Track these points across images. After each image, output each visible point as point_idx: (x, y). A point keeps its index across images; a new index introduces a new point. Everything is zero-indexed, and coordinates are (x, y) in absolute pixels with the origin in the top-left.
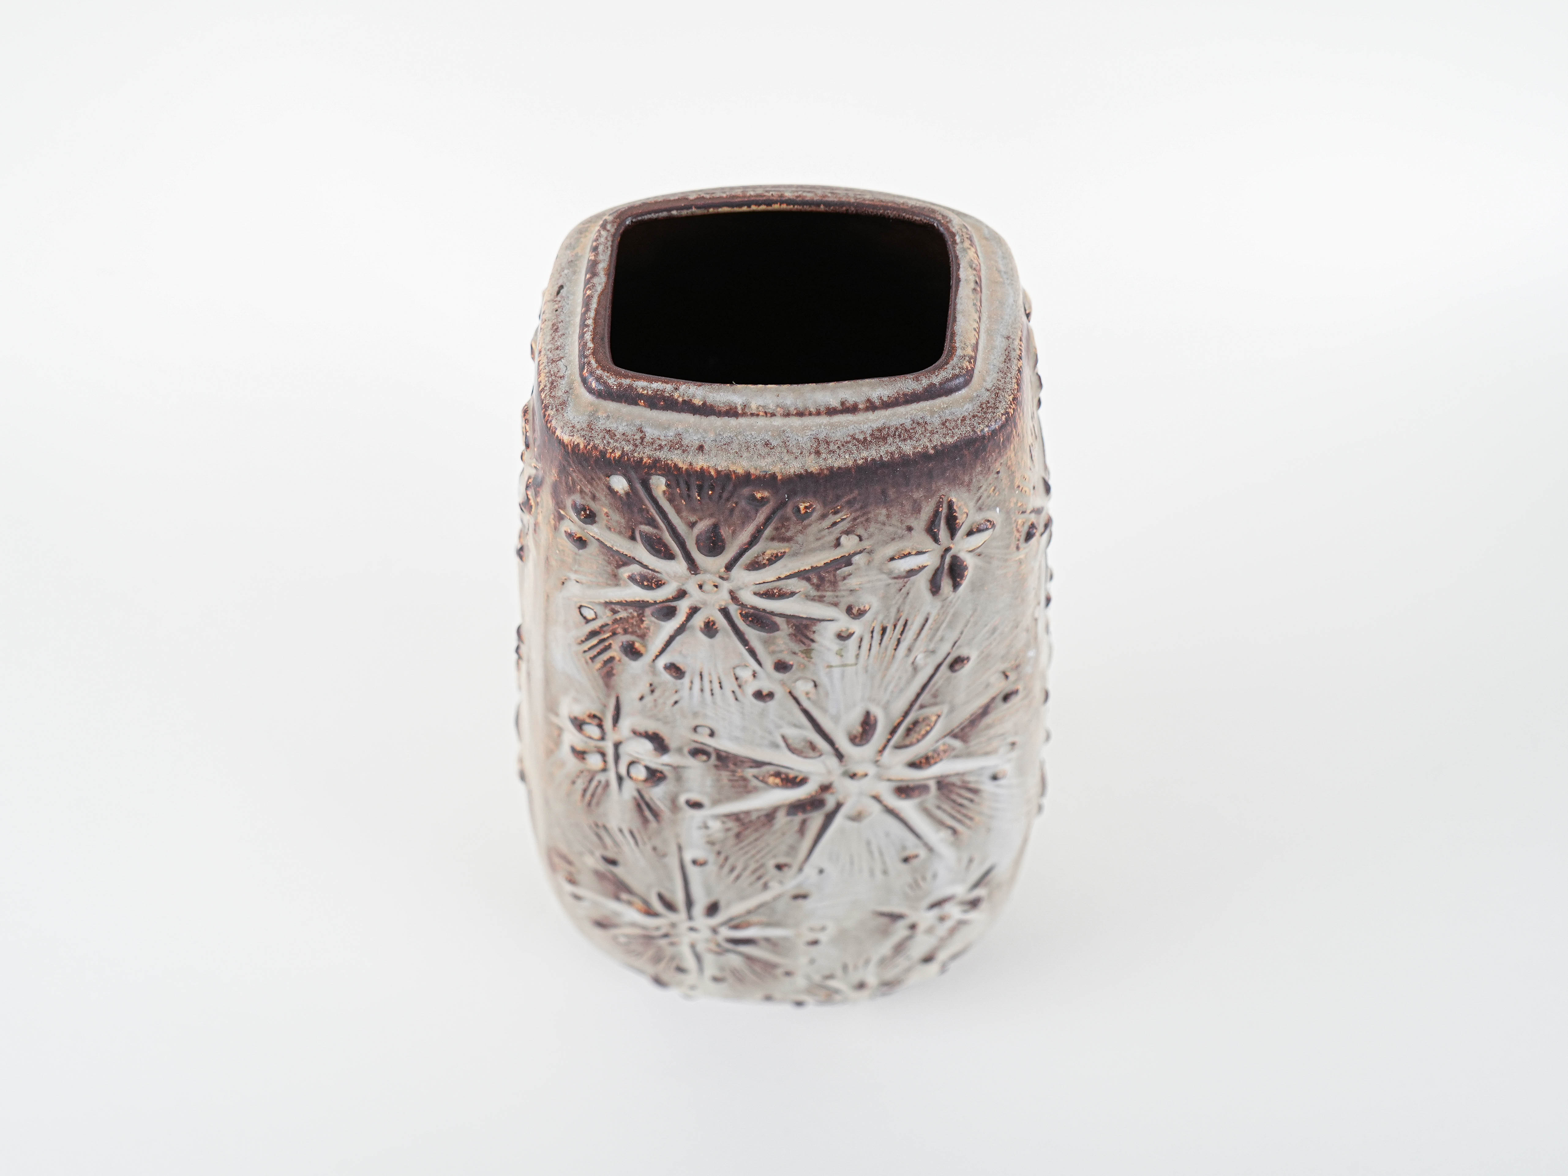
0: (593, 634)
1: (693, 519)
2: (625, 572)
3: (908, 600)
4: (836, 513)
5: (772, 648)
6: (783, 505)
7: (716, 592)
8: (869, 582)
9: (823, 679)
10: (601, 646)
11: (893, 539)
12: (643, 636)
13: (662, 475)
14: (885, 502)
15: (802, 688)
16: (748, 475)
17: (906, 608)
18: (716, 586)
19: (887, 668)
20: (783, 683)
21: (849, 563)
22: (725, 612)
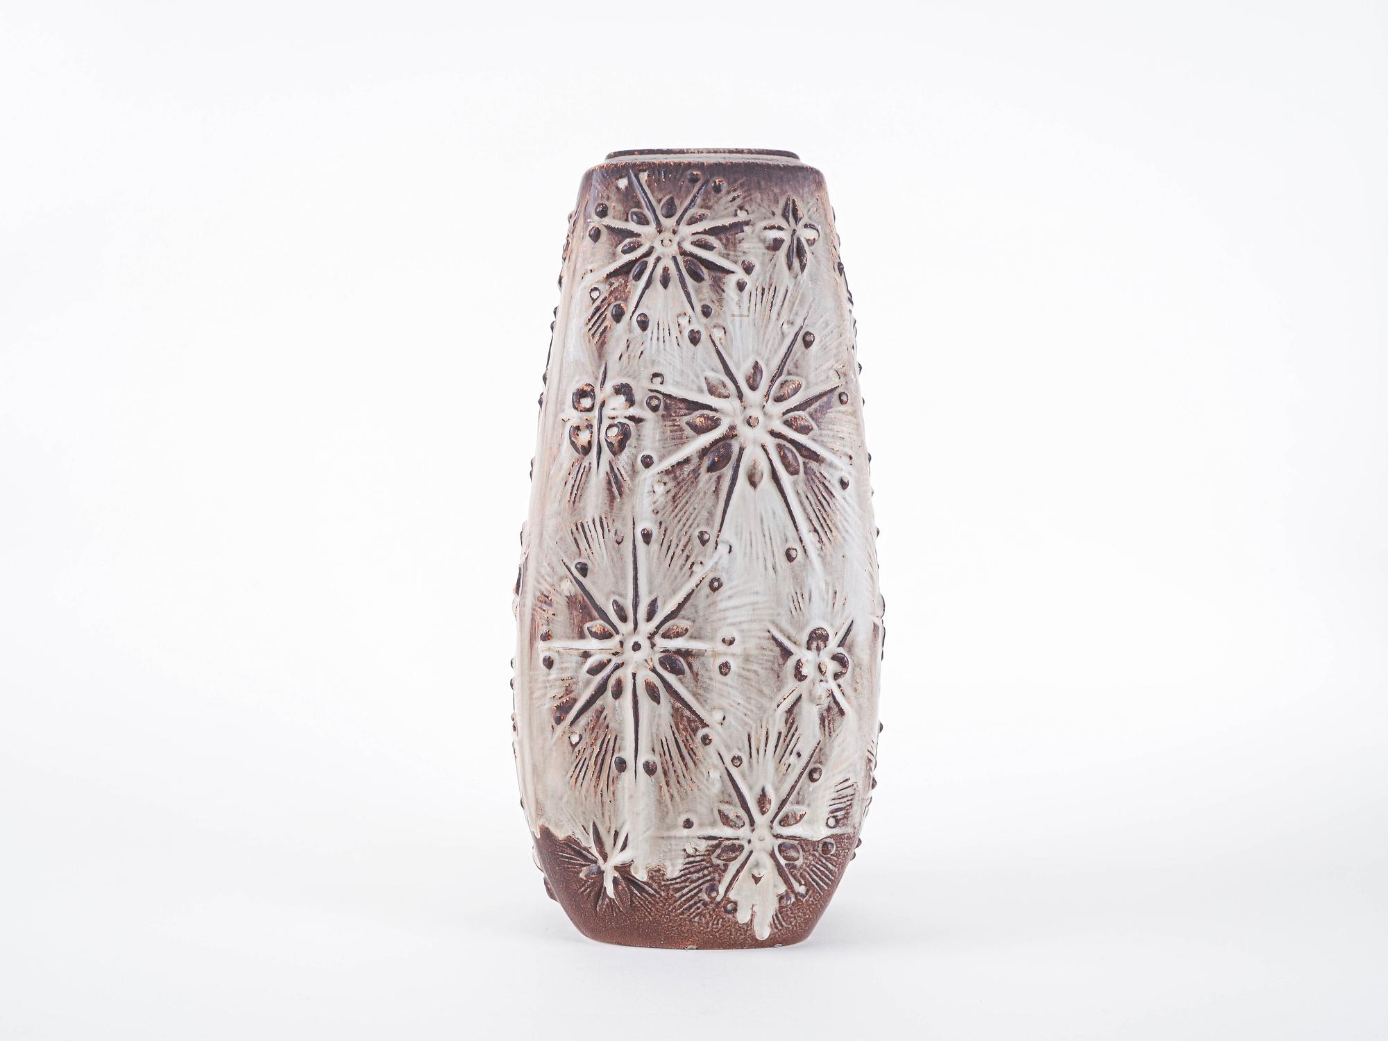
0: (598, 309)
1: (660, 197)
2: (620, 248)
3: (776, 271)
4: (735, 190)
5: (700, 296)
6: (706, 182)
7: (671, 245)
8: (753, 248)
9: (730, 328)
10: (600, 321)
11: (765, 218)
12: (626, 300)
13: (644, 171)
14: (760, 189)
15: (717, 334)
16: (690, 163)
17: (775, 277)
18: (670, 240)
19: (766, 327)
20: (706, 327)
21: (742, 231)
22: (674, 259)
